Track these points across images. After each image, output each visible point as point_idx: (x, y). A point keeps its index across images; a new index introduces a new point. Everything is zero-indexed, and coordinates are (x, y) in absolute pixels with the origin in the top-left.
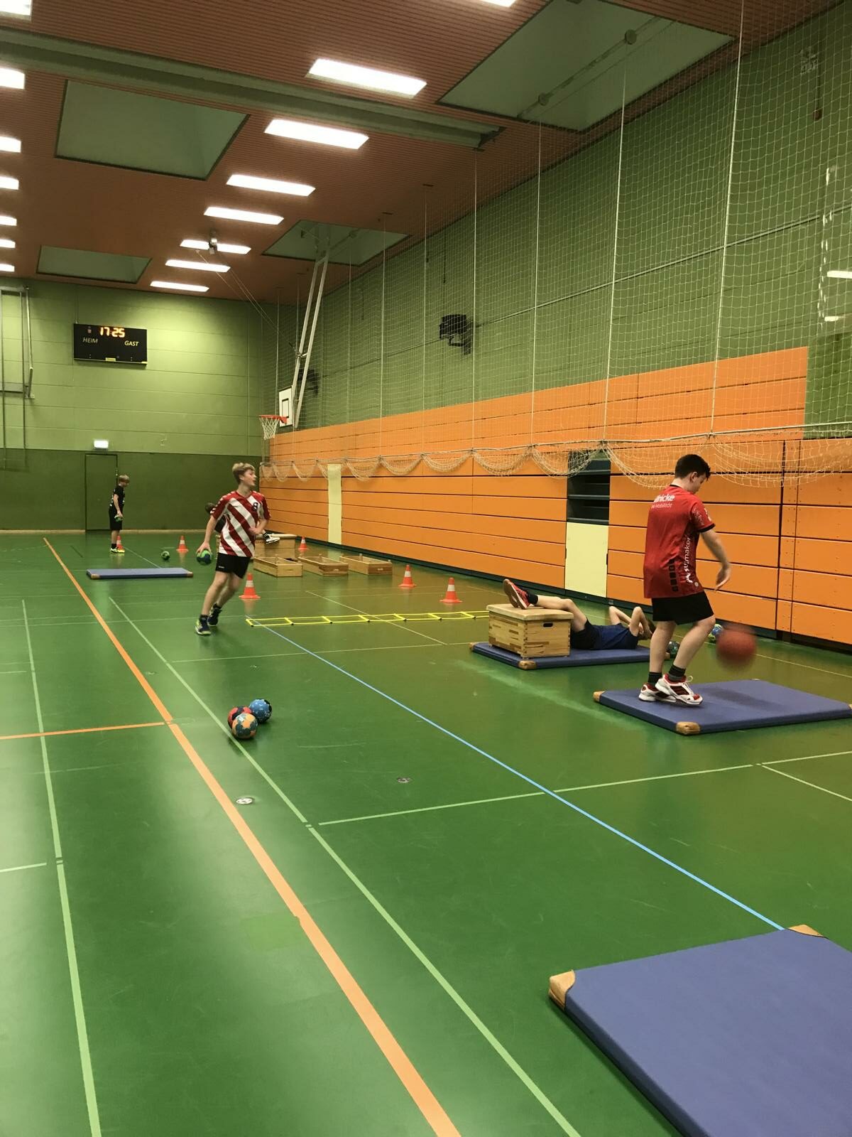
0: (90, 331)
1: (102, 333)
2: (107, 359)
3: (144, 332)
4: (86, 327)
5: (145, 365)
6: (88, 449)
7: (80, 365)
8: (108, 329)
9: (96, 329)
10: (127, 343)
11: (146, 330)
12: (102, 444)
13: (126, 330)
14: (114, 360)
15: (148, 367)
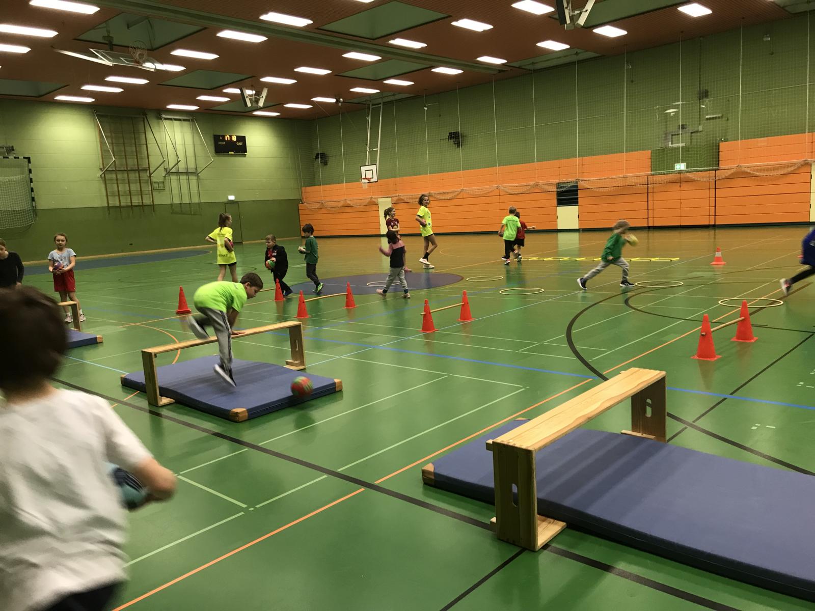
0: (221, 138)
1: (226, 139)
2: (230, 153)
3: (244, 137)
4: (219, 136)
5: (246, 155)
6: (225, 200)
7: (218, 156)
8: (229, 136)
9: (224, 137)
10: (238, 144)
11: (245, 137)
12: (232, 198)
13: (237, 137)
14: (233, 153)
15: (247, 156)
